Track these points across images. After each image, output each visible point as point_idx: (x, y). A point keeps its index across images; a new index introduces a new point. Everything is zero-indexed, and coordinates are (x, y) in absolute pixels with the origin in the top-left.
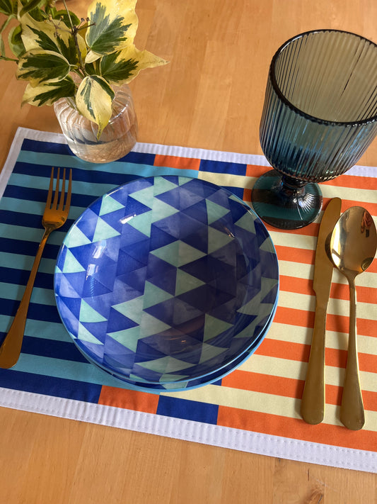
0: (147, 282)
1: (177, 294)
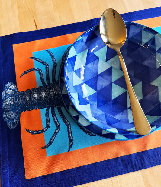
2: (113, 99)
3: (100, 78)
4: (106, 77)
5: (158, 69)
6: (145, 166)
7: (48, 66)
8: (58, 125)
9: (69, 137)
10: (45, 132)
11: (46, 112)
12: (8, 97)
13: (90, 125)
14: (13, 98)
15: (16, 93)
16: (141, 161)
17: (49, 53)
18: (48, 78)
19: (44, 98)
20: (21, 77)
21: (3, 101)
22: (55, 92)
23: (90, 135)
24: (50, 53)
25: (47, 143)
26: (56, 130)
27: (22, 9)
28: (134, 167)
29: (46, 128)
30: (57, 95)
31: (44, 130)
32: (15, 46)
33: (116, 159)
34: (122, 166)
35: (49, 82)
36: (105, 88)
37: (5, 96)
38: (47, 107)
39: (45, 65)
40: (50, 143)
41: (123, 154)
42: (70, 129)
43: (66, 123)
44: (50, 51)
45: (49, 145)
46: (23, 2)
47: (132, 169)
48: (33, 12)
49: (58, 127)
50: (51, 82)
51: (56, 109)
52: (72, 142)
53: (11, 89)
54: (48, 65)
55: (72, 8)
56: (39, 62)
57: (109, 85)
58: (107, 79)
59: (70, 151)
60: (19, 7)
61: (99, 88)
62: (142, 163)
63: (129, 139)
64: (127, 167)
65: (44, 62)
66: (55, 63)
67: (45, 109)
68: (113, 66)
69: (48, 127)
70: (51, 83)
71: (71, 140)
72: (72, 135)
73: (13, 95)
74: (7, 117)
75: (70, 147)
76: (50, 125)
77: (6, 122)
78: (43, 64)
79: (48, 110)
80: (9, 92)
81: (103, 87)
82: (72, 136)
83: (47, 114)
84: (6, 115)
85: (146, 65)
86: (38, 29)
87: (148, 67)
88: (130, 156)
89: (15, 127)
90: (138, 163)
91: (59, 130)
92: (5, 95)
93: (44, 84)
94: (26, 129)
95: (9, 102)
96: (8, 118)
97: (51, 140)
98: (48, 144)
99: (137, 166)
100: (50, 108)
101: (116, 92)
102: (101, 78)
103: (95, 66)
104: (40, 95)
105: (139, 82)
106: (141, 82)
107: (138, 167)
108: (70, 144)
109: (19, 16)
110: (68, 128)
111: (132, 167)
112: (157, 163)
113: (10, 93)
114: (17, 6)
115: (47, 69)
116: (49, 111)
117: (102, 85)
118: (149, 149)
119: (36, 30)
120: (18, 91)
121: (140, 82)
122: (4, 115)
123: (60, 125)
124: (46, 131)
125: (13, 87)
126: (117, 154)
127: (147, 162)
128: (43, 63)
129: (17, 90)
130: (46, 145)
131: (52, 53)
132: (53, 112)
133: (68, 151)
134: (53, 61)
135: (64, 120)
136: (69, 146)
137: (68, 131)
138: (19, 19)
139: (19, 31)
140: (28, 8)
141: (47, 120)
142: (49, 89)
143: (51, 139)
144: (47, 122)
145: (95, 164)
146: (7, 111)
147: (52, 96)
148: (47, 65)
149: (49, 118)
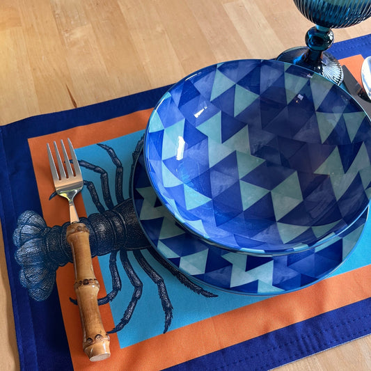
0: (264, 160)
1: (241, 182)
2: (245, 208)
3: (214, 173)
4: (226, 171)
5: (324, 143)
6: (325, 345)
7: (105, 174)
8: (139, 283)
9: (164, 304)
10: (111, 300)
11: (110, 261)
12: (27, 241)
13: (204, 273)
14: (37, 241)
15: (43, 230)
16: (315, 334)
17: (105, 149)
18: (107, 197)
19: (103, 235)
20: (50, 199)
21: (16, 248)
22: (124, 222)
23: (206, 296)
24: (108, 149)
25: (117, 321)
26: (135, 294)
27: (41, 72)
28: (304, 348)
29: (113, 292)
30: (130, 227)
31: (109, 298)
32: (33, 142)
33: (265, 337)
34: (278, 350)
35: (110, 204)
36: (227, 191)
37: (20, 239)
38: (112, 252)
39: (98, 172)
40: (124, 322)
41: (278, 325)
42: (163, 289)
43: (153, 278)
44: (106, 146)
45: (123, 326)
46: (41, 59)
47: (298, 352)
48: (64, 76)
49: (139, 287)
50: (115, 203)
51: (130, 255)
52: (171, 314)
53: (31, 225)
54: (105, 172)
55: (144, 63)
56: (87, 168)
57: (234, 185)
58: (229, 175)
59: (168, 331)
60: (34, 69)
61: (215, 193)
62: (318, 339)
63: (286, 290)
64: (288, 350)
65: (96, 167)
66: (119, 166)
67: (107, 257)
68: (237, 150)
69: (116, 289)
70: (115, 205)
71: (168, 310)
72: (168, 299)
73: (37, 235)
74: (27, 278)
75: (168, 323)
76: (121, 285)
77: (26, 290)
78: (95, 171)
79: (113, 258)
80: (27, 229)
81: (223, 190)
82: (169, 302)
83: (113, 265)
84: (25, 275)
85: (301, 140)
86: (78, 107)
87: (305, 143)
88: (292, 328)
89: (46, 297)
90: (310, 340)
91: (141, 293)
92: (20, 236)
93: (100, 208)
94: (70, 299)
95: (29, 250)
96: (29, 282)
97: (125, 315)
98: (120, 324)
99: (310, 345)
100: (119, 252)
101: (250, 196)
102: (217, 175)
103: (201, 152)
104: (94, 231)
105: (292, 173)
106: (296, 173)
107: (311, 349)
108: (166, 317)
109: (35, 86)
110: (159, 287)
111: (300, 349)
112: (348, 336)
113: (30, 232)
114: (31, 67)
115: (104, 180)
116: (116, 260)
117: (221, 186)
118: (328, 311)
119: (74, 108)
120: (47, 227)
121: (294, 172)
122: (22, 276)
123: (141, 283)
124: (113, 298)
125: (35, 219)
126: (266, 327)
127: (328, 336)
128: (94, 168)
129: (45, 224)
130: (116, 325)
131: (111, 148)
132: (125, 259)
133: (164, 333)
134: (115, 163)
135: (148, 273)
136: (166, 322)
137: (160, 293)
138: (37, 91)
139: (38, 113)
140: (54, 70)
141: (113, 276)
142: (111, 217)
143: (126, 313)
144: (114, 281)
145: (223, 351)
146: (27, 267)
147: (120, 229)
148: (102, 172)
149: (118, 273)
